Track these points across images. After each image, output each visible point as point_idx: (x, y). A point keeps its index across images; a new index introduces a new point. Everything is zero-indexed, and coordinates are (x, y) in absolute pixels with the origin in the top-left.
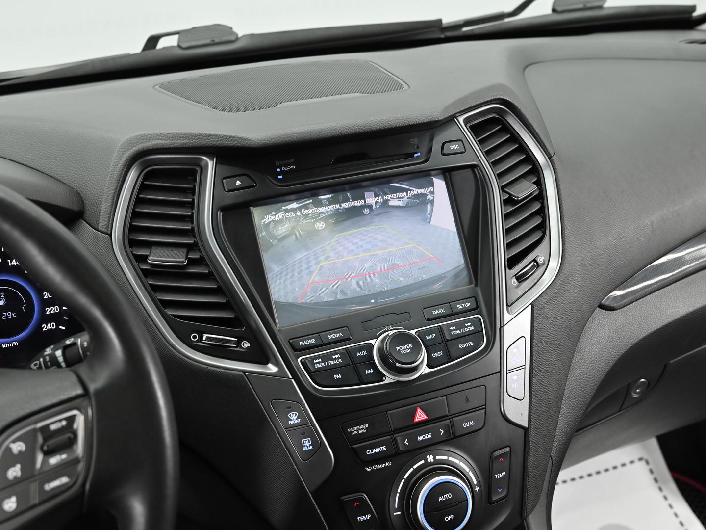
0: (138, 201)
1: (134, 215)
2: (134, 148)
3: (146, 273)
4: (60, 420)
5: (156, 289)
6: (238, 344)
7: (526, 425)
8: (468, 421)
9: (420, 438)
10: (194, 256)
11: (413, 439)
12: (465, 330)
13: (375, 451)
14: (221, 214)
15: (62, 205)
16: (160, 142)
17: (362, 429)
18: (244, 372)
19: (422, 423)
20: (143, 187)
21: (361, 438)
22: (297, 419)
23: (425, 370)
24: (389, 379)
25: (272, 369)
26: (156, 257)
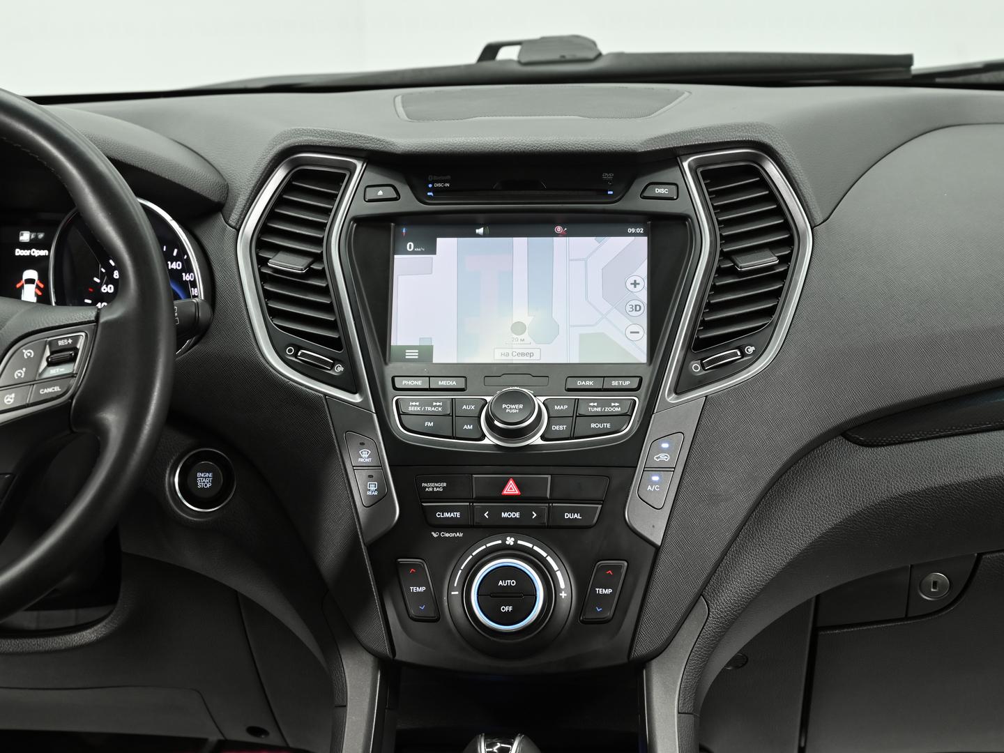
0: (279, 200)
1: (271, 214)
2: (285, 143)
3: (264, 278)
4: (67, 338)
5: (268, 295)
6: (332, 366)
7: (659, 543)
8: (572, 511)
9: (505, 515)
10: (316, 267)
11: (496, 513)
12: (607, 409)
13: (447, 515)
14: (355, 225)
15: (198, 192)
16: (311, 138)
17: (439, 487)
18: (325, 395)
19: (511, 498)
20: (287, 187)
21: (435, 497)
22: (368, 458)
23: (536, 440)
24: (490, 440)
25: (357, 399)
26: (279, 262)
